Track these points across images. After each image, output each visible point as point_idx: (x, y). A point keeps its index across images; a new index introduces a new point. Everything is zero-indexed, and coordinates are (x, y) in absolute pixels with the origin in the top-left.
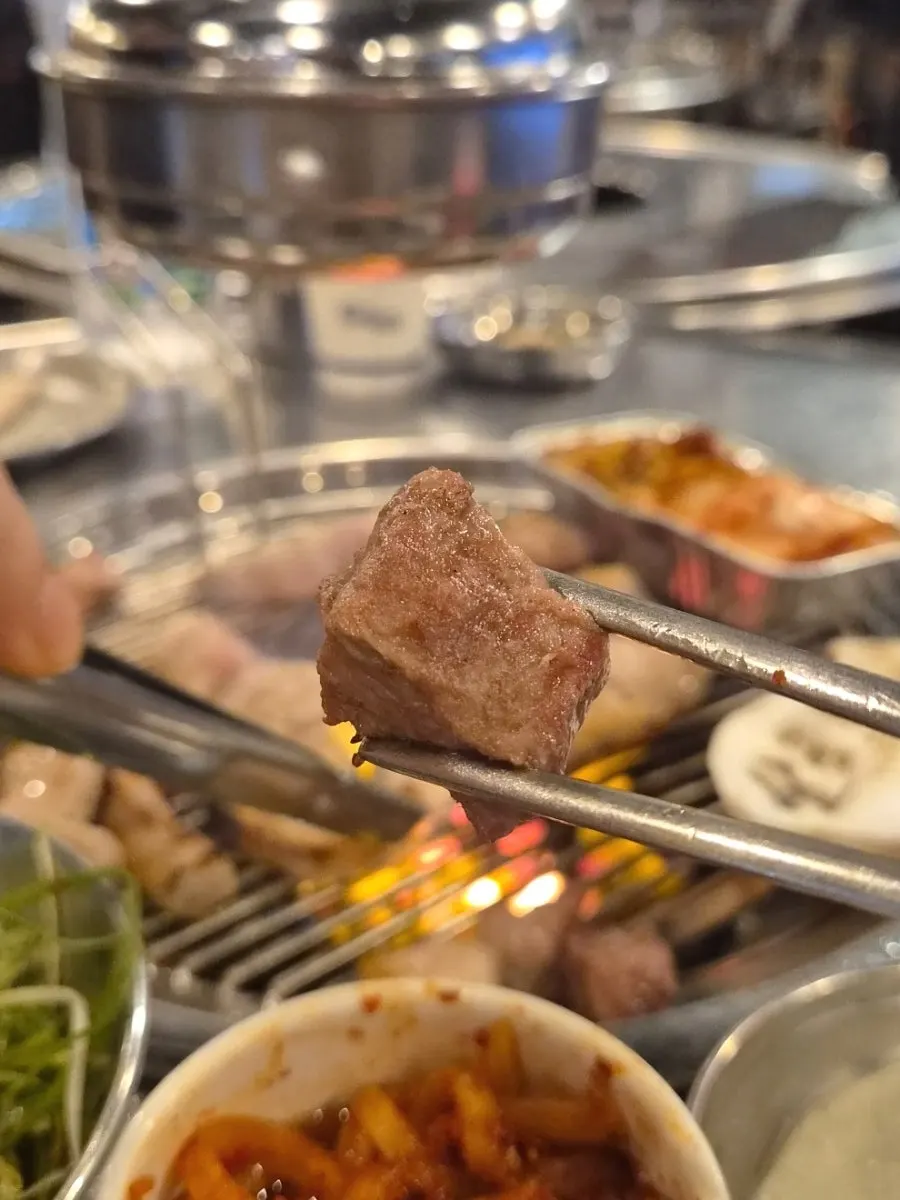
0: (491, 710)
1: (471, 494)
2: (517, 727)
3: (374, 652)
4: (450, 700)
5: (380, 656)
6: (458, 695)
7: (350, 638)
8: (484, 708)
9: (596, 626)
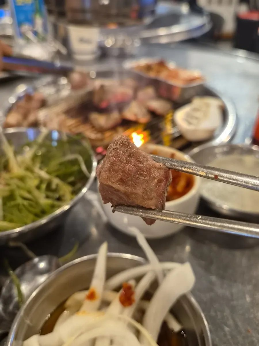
0: (145, 196)
1: (129, 140)
2: (151, 199)
3: (112, 187)
4: (134, 196)
5: (114, 188)
6: (135, 194)
7: (106, 185)
8: (143, 196)
9: (167, 168)
